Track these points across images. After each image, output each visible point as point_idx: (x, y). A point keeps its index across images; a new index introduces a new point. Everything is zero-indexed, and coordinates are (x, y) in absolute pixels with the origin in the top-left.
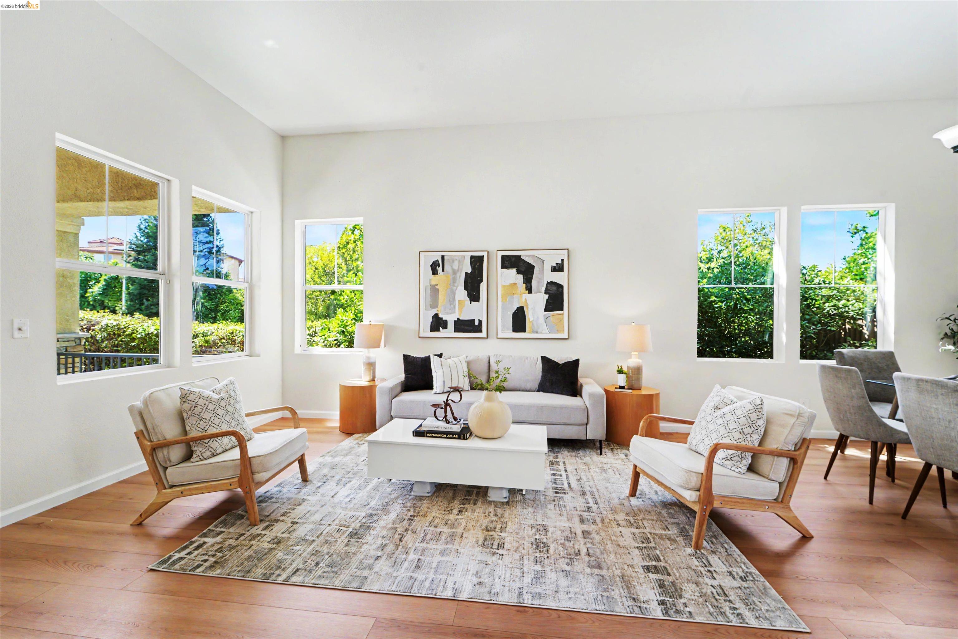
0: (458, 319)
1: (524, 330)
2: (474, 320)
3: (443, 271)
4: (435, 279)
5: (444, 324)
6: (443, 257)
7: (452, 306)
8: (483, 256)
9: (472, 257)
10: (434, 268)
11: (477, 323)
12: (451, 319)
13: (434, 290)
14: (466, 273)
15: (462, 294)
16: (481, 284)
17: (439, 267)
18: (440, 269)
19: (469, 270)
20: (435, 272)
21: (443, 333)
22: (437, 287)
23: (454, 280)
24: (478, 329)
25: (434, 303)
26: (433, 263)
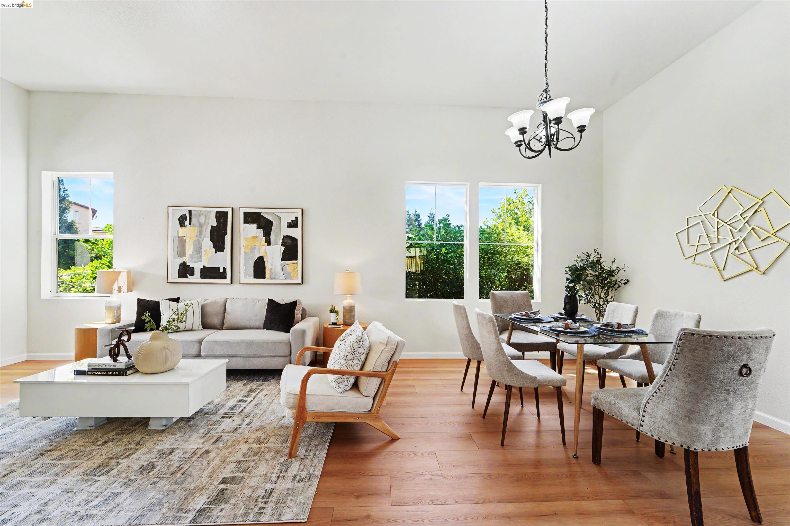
0: (204, 266)
1: (264, 277)
2: (219, 268)
3: (190, 224)
4: (182, 232)
5: (191, 272)
6: (190, 212)
7: (198, 255)
8: (228, 212)
9: (217, 213)
10: (182, 221)
11: (221, 270)
12: (197, 267)
13: (182, 242)
14: (212, 227)
15: (207, 244)
16: (226, 236)
17: (186, 220)
18: (187, 222)
19: (215, 224)
20: (182, 225)
21: (190, 279)
22: (185, 238)
23: (200, 233)
24: (223, 275)
25: (182, 253)
26: (181, 216)
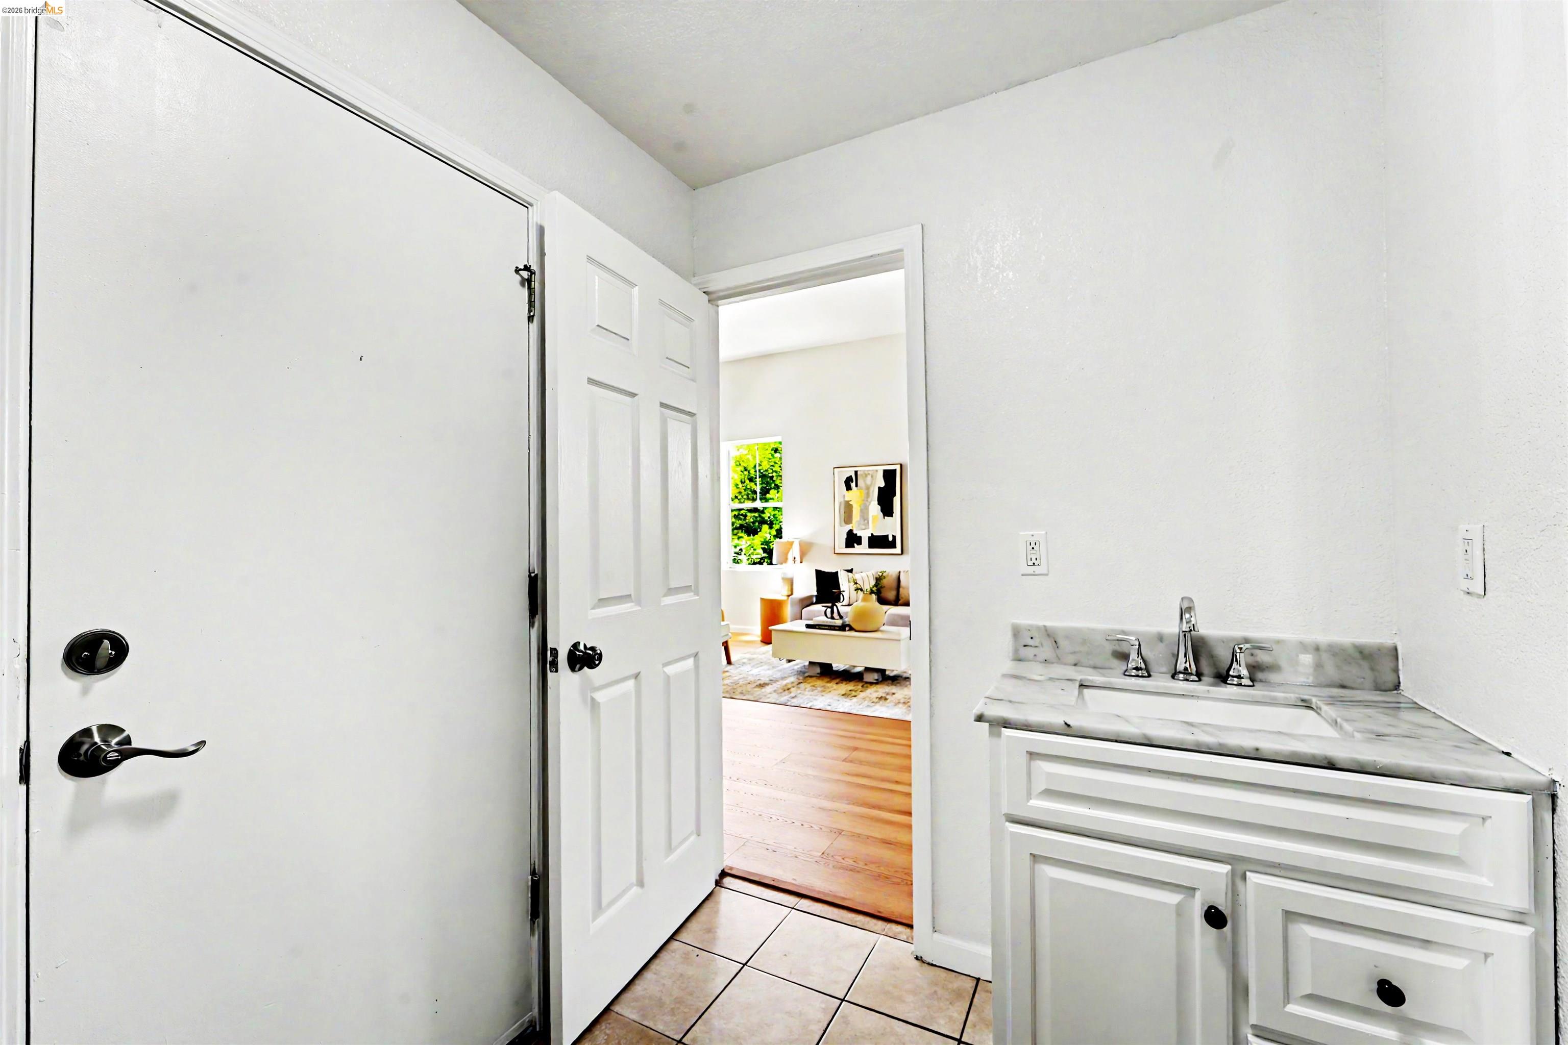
0: (872, 534)
2: (888, 536)
3: (857, 486)
4: (849, 495)
5: (859, 541)
6: (856, 472)
7: (866, 521)
8: (895, 470)
9: (885, 471)
10: (848, 482)
11: (891, 539)
12: (865, 535)
13: (848, 507)
14: (879, 488)
15: (875, 508)
16: (894, 498)
17: (852, 482)
18: (853, 485)
19: (882, 484)
20: (849, 488)
21: (857, 549)
22: (850, 503)
23: (868, 495)
24: (892, 545)
25: (848, 519)
26: (847, 478)
